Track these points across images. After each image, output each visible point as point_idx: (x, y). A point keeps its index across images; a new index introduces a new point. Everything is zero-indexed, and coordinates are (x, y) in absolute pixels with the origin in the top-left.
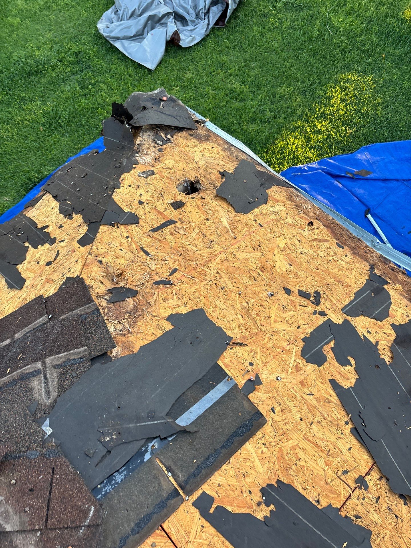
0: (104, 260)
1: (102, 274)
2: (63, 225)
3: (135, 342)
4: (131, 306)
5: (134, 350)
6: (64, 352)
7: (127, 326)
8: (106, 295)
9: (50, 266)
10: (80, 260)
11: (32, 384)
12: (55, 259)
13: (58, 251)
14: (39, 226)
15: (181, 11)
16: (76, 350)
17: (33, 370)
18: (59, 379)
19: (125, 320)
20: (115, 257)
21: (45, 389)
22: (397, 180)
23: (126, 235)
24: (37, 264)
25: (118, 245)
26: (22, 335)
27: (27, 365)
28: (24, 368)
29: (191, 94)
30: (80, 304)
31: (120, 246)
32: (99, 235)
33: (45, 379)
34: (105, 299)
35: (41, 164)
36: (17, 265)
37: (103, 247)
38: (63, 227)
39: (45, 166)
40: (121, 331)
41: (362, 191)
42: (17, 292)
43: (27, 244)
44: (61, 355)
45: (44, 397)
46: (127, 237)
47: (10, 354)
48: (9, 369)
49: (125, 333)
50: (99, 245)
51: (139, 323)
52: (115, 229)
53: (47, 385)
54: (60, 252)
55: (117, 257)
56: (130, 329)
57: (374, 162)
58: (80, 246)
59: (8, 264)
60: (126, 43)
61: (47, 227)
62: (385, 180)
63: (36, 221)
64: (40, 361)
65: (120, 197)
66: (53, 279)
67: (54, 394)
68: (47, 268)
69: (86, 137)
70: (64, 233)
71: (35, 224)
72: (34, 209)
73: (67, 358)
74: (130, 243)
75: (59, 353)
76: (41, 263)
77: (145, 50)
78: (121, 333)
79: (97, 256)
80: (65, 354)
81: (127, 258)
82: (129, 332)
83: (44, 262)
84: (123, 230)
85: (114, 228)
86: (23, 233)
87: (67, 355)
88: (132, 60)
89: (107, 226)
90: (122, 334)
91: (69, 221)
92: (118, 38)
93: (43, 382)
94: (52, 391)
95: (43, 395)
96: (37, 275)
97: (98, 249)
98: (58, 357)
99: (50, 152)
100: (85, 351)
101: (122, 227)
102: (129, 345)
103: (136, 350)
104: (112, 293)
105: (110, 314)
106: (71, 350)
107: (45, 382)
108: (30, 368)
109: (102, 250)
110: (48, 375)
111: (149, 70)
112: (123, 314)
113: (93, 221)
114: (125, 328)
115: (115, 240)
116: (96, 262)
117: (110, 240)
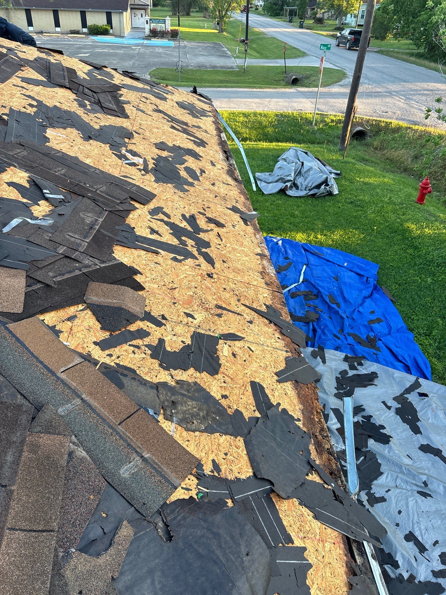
15: (299, 184)
22: (334, 263)
41: (312, 258)
57: (330, 254)
60: (263, 183)
62: (328, 261)
77: (268, 187)
88: (259, 188)
92: (261, 180)
111: (263, 193)
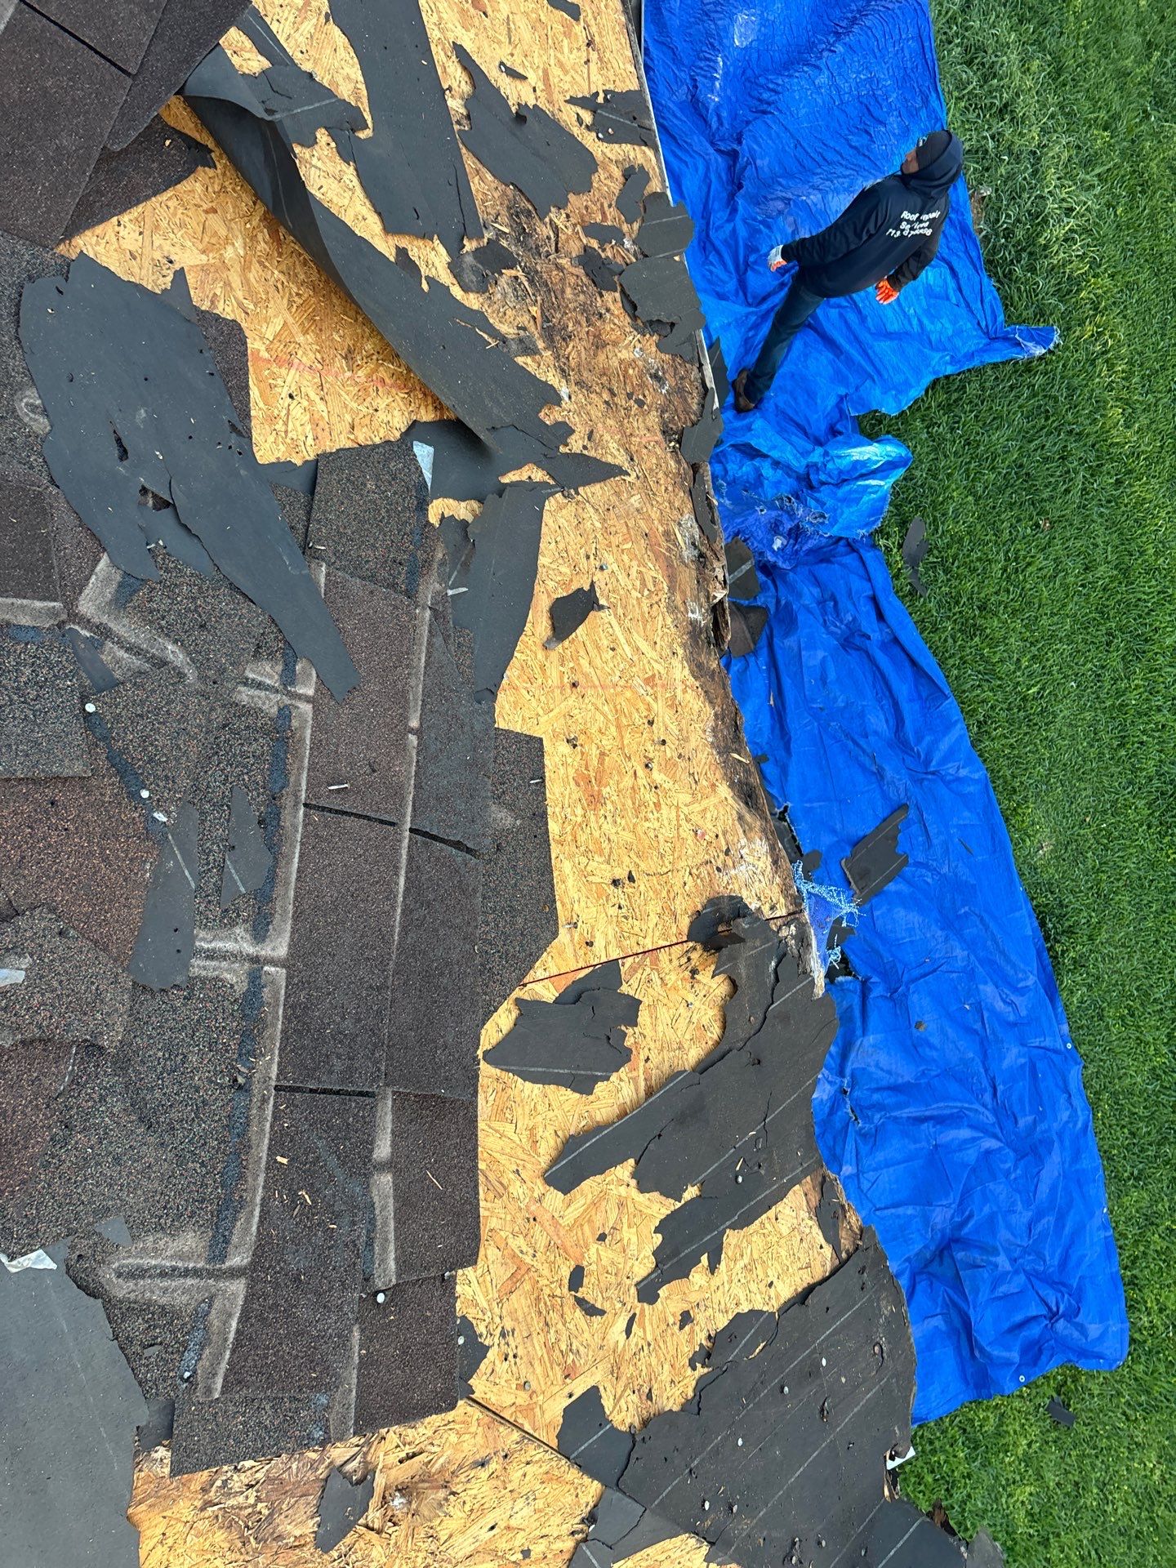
0: (483, 1474)
1: (441, 1461)
2: (687, 1328)
3: (168, 1513)
4: (289, 1527)
5: (143, 1507)
6: (238, 1331)
7: (232, 1502)
8: (365, 1463)
9: (566, 1282)
10: (522, 1398)
11: (192, 1234)
12: (581, 1302)
13: (602, 1313)
14: (731, 1238)
16: (224, 1366)
17: (235, 1239)
18: (163, 1307)
19: (252, 1501)
20: (476, 1506)
21: (155, 1267)
23: (537, 1550)
24: (601, 1232)
25: (513, 1523)
26: (376, 1199)
27: (261, 1222)
28: (257, 1213)
29: (1120, 1511)
30: (370, 1394)
31: (508, 1528)
32: (574, 1474)
33: (187, 1270)
34: (353, 1458)
35: (1098, 978)
36: (637, 1163)
37: (527, 1478)
38: (681, 1328)
39: (1090, 987)
40: (225, 1482)
42: (544, 1161)
43: (691, 1192)
44: (234, 1324)
45: (130, 1261)
46: (526, 1553)
47: (333, 1161)
48: (285, 1161)
49: (212, 1494)
50: (541, 1470)
51: (220, 1537)
52: (574, 1523)
53: (163, 1274)
54: (597, 1319)
55: (475, 1514)
56: (216, 1508)
58: (574, 1398)
59: (656, 1132)
61: (713, 1268)
63: (757, 1222)
64: (251, 1263)
65: (673, 1557)
66: (513, 1296)
67: (122, 1289)
68: (565, 1272)
69: (1122, 1135)
70: (658, 1332)
71: (745, 1222)
72: (804, 1214)
73: (214, 1338)
74: (502, 1557)
75: (244, 1318)
76: (594, 1247)
78: (219, 1483)
79: (506, 1456)
80: (232, 1336)
81: (457, 1540)
82: (209, 1504)
83: (594, 1258)
84: (559, 1545)
85: (578, 1520)
86: (737, 1178)
87: (226, 1340)
89: (591, 1504)
90: (212, 1485)
91: (687, 1351)
93: (180, 1264)
94: (136, 1285)
95: (139, 1261)
96: (562, 1232)
97: (528, 1463)
98: (230, 1315)
99: (1122, 1018)
100: (209, 1390)
101: (569, 1544)
102: (166, 1497)
103: (139, 1512)
104: (359, 1482)
105: (294, 1466)
106: (233, 1351)
107: (174, 1269)
108: (246, 1230)
109: (521, 1472)
110: (189, 1281)
112: (273, 1498)
113: (634, 1456)
114: (229, 1495)
115: (536, 1516)
116: (488, 1451)
117: (540, 1504)
